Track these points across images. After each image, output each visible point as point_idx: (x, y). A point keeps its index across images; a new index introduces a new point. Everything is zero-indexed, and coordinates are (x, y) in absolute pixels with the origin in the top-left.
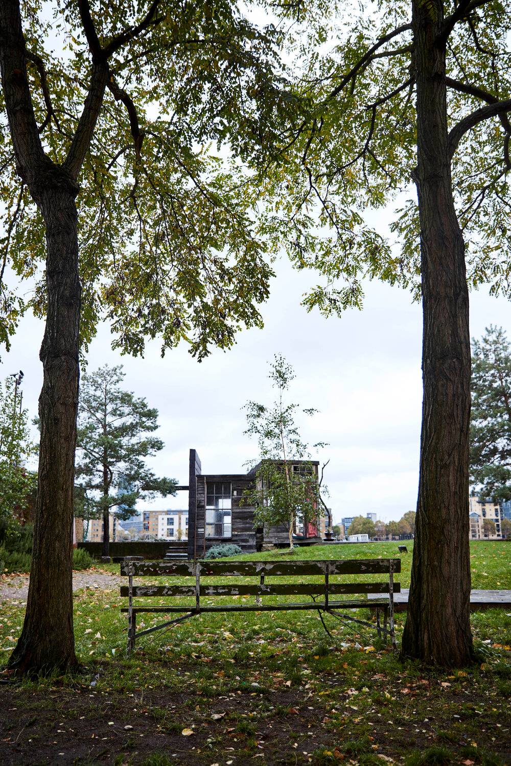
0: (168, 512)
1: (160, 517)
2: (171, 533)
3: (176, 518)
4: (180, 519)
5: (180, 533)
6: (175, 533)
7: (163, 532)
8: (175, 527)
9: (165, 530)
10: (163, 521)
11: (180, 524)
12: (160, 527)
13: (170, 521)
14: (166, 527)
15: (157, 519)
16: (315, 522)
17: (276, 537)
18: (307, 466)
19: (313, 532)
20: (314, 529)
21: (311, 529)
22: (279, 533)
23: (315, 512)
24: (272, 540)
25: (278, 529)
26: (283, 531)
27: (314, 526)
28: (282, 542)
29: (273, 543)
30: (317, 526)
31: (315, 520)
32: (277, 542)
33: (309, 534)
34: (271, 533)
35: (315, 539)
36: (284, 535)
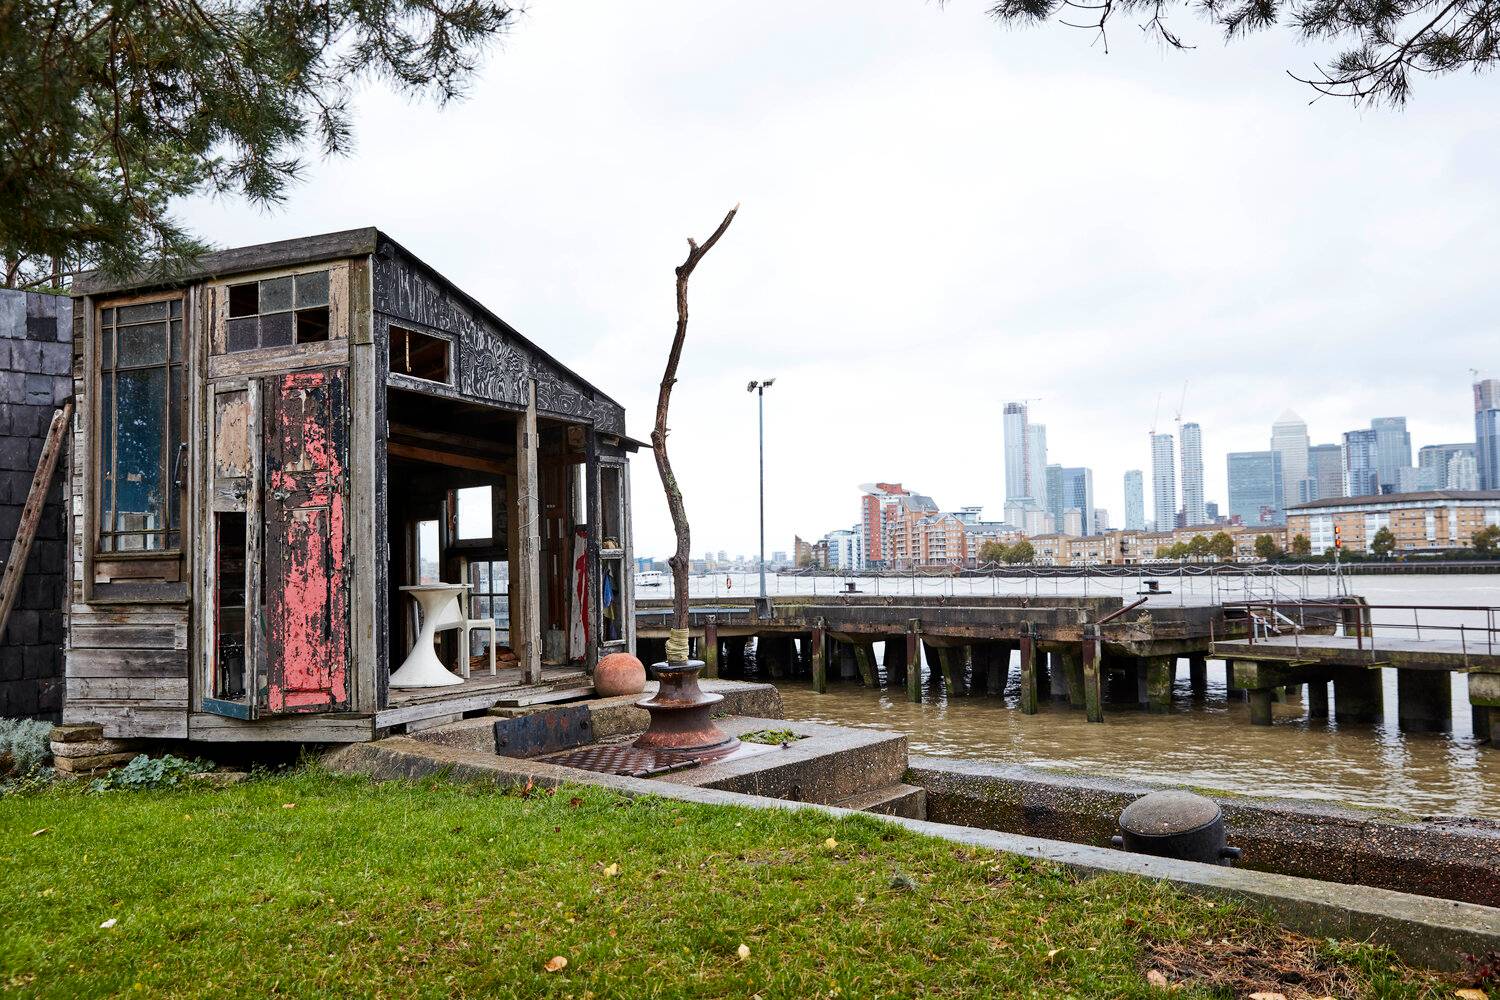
16: (337, 613)
17: (123, 701)
18: (302, 271)
19: (316, 677)
20: (327, 663)
21: (302, 662)
22: (141, 681)
23: (337, 556)
24: (102, 717)
25: (137, 656)
26: (156, 670)
27: (327, 638)
28: (153, 729)
29: (107, 732)
30: (348, 640)
31: (336, 602)
32: (128, 732)
33: (288, 691)
34: (103, 681)
35: (332, 722)
36: (162, 690)
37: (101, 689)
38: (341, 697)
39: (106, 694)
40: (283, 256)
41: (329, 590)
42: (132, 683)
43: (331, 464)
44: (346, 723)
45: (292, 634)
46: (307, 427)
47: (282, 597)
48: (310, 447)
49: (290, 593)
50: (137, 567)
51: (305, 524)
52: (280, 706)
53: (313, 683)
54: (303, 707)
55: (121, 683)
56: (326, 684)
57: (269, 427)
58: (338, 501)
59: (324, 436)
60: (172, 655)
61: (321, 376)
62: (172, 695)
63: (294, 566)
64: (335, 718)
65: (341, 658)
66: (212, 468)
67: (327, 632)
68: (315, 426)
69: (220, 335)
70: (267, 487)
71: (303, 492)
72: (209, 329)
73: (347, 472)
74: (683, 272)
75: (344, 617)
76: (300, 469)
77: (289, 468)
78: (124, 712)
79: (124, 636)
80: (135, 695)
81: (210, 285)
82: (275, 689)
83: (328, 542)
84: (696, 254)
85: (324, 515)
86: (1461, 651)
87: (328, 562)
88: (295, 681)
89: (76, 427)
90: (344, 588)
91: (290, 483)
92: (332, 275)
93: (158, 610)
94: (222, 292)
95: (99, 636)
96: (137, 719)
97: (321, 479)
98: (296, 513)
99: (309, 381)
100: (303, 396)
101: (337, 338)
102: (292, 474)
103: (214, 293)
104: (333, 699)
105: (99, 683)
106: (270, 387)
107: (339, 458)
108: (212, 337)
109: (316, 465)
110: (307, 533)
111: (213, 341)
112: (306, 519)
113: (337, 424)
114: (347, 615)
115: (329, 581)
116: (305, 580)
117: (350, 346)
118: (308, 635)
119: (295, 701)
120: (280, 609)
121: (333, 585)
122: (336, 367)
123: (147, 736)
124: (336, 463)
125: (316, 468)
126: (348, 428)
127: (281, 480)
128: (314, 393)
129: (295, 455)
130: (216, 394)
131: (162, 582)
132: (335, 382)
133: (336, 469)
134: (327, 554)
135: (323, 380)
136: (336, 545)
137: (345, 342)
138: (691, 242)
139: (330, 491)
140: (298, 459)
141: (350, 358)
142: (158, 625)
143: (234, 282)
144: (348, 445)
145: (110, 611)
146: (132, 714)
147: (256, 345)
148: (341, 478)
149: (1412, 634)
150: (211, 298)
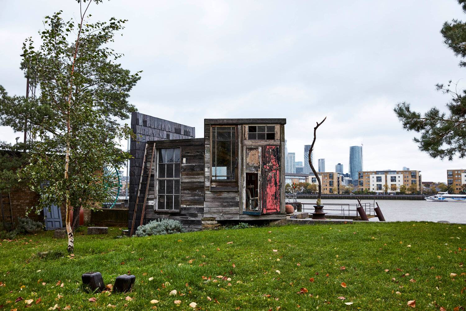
0: (377, 173)
1: (371, 176)
2: (379, 187)
3: (383, 176)
4: (386, 177)
5: (387, 188)
6: (383, 187)
7: (373, 187)
8: (383, 183)
9: (375, 185)
10: (373, 179)
11: (386, 181)
12: (371, 183)
13: (379, 179)
14: (376, 183)
15: (369, 177)
16: (278, 194)
17: (221, 212)
18: (268, 125)
19: (273, 207)
20: (276, 204)
21: (271, 203)
22: (226, 208)
23: (278, 183)
24: (215, 216)
25: (225, 203)
26: (230, 206)
27: (276, 199)
28: (230, 218)
29: (216, 219)
30: (280, 199)
31: (278, 192)
32: (222, 219)
33: (267, 209)
34: (215, 208)
35: (277, 215)
36: (232, 210)
37: (214, 210)
38: (279, 210)
39: (216, 211)
40: (264, 122)
41: (276, 189)
42: (223, 208)
43: (276, 164)
44: (280, 215)
45: (268, 198)
46: (271, 157)
47: (266, 190)
48: (272, 161)
49: (268, 190)
50: (223, 184)
51: (271, 176)
52: (266, 212)
53: (273, 208)
54: (271, 212)
55: (220, 208)
56: (276, 208)
57: (264, 156)
58: (278, 172)
59: (275, 159)
60: (235, 202)
61: (274, 147)
62: (235, 211)
63: (269, 184)
64: (278, 214)
65: (279, 203)
66: (245, 163)
67: (276, 197)
68: (273, 157)
69: (247, 136)
70: (263, 168)
71: (271, 169)
72: (243, 134)
73: (280, 166)
74: (315, 129)
75: (279, 195)
76: (270, 165)
77: (268, 165)
78: (222, 214)
79: (220, 198)
80: (224, 211)
81: (244, 125)
82: (265, 209)
83: (276, 180)
84: (318, 125)
85: (275, 174)
86: (343, 215)
87: (276, 184)
88: (269, 207)
89: (206, 152)
90: (279, 189)
91: (268, 168)
92: (276, 127)
93: (230, 193)
94: (247, 127)
95: (213, 198)
96: (225, 216)
97: (274, 167)
98: (269, 174)
99: (272, 148)
100: (271, 151)
101: (277, 139)
102: (268, 166)
103: (245, 127)
104: (277, 211)
105: (214, 209)
106: (264, 148)
107: (278, 163)
108: (244, 136)
109: (273, 164)
110: (272, 178)
111: (245, 137)
112: (271, 175)
113: (278, 157)
114: (280, 194)
115: (276, 188)
116: (271, 187)
117: (280, 141)
118: (272, 198)
119: (268, 211)
120: (266, 193)
121: (277, 188)
122: (277, 145)
123: (228, 219)
124: (277, 164)
125: (273, 165)
126: (280, 158)
127: (266, 167)
128: (273, 150)
129: (269, 162)
130: (246, 148)
131: (231, 187)
132: (277, 148)
133: (277, 166)
134: (276, 182)
135: (275, 148)
136: (278, 180)
137: (279, 140)
138: (317, 123)
139: (276, 170)
140: (270, 163)
141: (280, 143)
142: (231, 196)
143: (250, 125)
144: (280, 161)
145: (217, 193)
146: (224, 215)
147: (256, 139)
148: (278, 167)
149: (340, 212)
150: (244, 128)
